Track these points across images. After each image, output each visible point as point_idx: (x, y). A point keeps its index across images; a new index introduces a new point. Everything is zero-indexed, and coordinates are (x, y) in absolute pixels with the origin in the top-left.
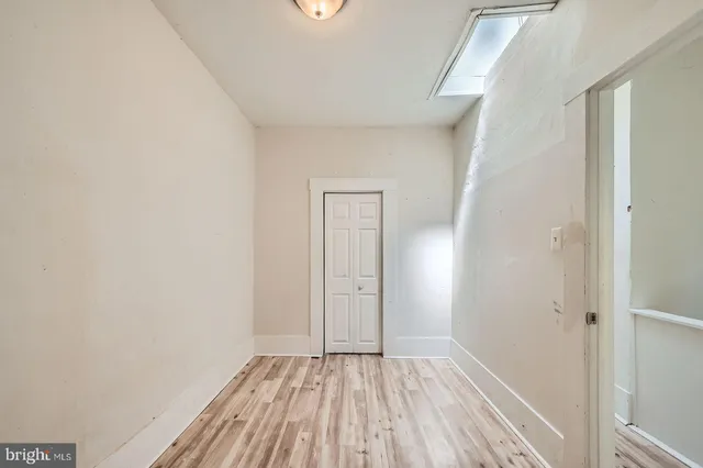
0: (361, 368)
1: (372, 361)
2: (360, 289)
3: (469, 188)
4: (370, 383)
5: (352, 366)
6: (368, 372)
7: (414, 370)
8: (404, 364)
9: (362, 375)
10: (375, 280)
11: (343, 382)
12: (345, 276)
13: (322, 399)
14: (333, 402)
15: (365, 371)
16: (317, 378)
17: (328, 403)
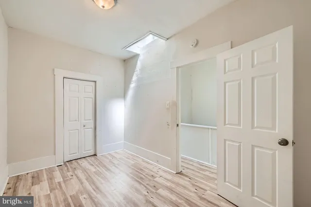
0: (89, 163)
1: (93, 158)
2: (84, 126)
3: (133, 85)
4: (98, 167)
5: (84, 163)
6: (95, 163)
7: (113, 157)
8: (108, 156)
9: (92, 165)
10: (92, 122)
11: (85, 170)
12: (76, 121)
13: (80, 180)
14: (87, 179)
15: (92, 163)
16: (69, 174)
17: (84, 181)
